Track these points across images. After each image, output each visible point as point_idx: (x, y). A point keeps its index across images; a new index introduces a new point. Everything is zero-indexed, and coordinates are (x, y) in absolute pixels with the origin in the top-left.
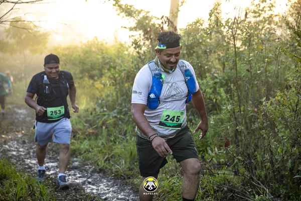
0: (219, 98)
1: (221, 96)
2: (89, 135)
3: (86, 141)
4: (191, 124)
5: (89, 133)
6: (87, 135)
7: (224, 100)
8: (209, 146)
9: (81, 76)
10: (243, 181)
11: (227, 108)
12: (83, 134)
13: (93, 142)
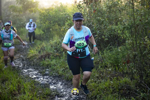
0: (125, 36)
1: (126, 35)
2: (56, 56)
3: (54, 60)
4: (110, 51)
5: (56, 55)
6: (55, 56)
7: (128, 37)
8: (119, 63)
9: (53, 24)
10: (136, 84)
11: (128, 42)
12: (53, 56)
13: (58, 60)
